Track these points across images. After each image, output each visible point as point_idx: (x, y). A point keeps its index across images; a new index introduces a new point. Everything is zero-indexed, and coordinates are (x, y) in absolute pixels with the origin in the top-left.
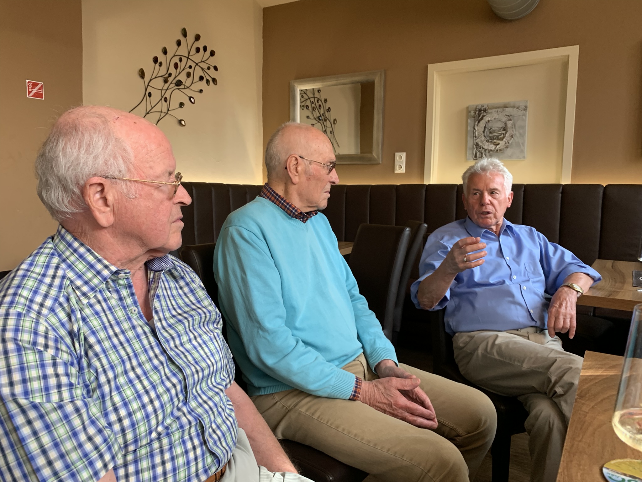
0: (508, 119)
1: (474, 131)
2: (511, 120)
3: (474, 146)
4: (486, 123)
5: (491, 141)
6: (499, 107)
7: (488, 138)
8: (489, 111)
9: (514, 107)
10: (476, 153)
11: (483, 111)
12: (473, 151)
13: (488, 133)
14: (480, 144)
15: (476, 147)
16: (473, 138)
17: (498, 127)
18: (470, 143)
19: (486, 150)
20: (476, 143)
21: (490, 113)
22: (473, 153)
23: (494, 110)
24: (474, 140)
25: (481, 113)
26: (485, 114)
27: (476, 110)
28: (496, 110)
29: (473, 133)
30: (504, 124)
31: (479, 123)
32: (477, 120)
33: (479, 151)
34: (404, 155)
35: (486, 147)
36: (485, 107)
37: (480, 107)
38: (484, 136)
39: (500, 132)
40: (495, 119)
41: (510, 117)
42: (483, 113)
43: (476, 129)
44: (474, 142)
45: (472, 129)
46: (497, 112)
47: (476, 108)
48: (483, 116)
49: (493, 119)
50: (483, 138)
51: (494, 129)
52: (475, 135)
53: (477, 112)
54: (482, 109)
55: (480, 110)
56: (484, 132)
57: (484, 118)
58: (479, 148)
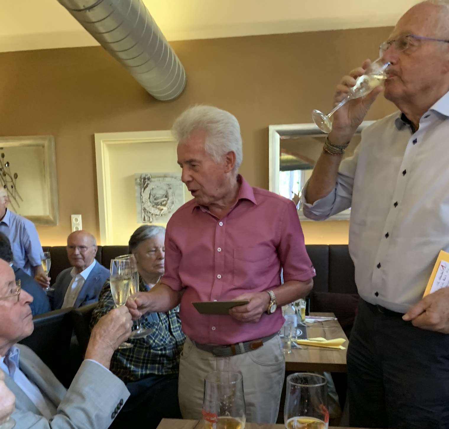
0: (168, 188)
1: (142, 197)
2: (170, 188)
3: (143, 211)
4: (151, 190)
5: (156, 207)
6: (160, 177)
7: (153, 204)
8: (152, 179)
9: (172, 177)
10: (144, 217)
11: (147, 179)
12: (142, 215)
13: (153, 200)
14: (147, 209)
15: (144, 212)
16: (141, 203)
17: (160, 194)
18: (139, 208)
19: (153, 214)
20: (144, 208)
21: (153, 182)
22: (142, 217)
23: (156, 179)
24: (142, 205)
25: (146, 181)
26: (149, 182)
27: (141, 177)
28: (158, 179)
29: (140, 199)
30: (165, 192)
31: (144, 189)
32: (143, 187)
33: (147, 215)
34: (80, 217)
35: (152, 212)
36: (148, 176)
37: (144, 176)
38: (150, 201)
39: (163, 199)
40: (157, 187)
41: (169, 186)
42: (148, 181)
43: (143, 196)
44: (142, 207)
45: (140, 195)
46: (159, 181)
47: (141, 176)
48: (148, 184)
49: (156, 187)
50: (149, 204)
51: (158, 196)
52: (142, 201)
53: (142, 180)
54: (146, 177)
55: (145, 179)
56: (149, 198)
57: (149, 185)
58: (147, 212)
